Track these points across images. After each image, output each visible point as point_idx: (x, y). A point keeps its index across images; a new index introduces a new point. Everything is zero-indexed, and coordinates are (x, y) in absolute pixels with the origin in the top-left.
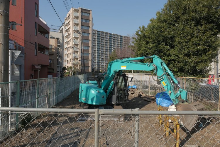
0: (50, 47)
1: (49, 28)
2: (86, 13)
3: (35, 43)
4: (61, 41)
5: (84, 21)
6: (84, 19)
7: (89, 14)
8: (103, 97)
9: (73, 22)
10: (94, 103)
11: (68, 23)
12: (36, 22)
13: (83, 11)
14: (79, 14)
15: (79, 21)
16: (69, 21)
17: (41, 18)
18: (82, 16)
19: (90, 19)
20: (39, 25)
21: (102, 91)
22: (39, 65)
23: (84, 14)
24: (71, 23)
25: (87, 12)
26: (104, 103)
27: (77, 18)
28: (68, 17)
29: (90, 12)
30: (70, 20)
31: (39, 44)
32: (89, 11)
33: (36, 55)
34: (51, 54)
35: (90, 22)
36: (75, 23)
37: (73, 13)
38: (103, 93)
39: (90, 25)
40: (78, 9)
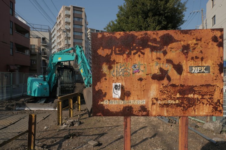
0: (33, 47)
1: (29, 27)
2: (78, 11)
3: (11, 42)
4: (48, 41)
5: (76, 19)
6: (77, 17)
7: (81, 12)
8: (45, 89)
9: (64, 21)
10: (36, 95)
11: (60, 22)
12: (11, 21)
13: (75, 9)
14: (70, 12)
15: (70, 20)
16: (61, 20)
17: (18, 17)
18: (74, 14)
19: (83, 17)
20: (15, 23)
21: (45, 83)
22: (16, 65)
23: (76, 12)
24: (62, 22)
25: (80, 9)
26: (47, 94)
27: (69, 16)
28: (60, 16)
29: (83, 10)
30: (61, 18)
31: (15, 43)
32: (82, 8)
33: (12, 54)
34: (32, 55)
35: (83, 21)
36: (66, 22)
37: (64, 11)
38: (46, 85)
39: (83, 24)
40: (70, 6)
